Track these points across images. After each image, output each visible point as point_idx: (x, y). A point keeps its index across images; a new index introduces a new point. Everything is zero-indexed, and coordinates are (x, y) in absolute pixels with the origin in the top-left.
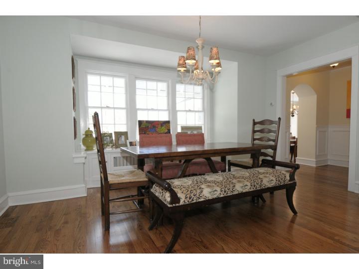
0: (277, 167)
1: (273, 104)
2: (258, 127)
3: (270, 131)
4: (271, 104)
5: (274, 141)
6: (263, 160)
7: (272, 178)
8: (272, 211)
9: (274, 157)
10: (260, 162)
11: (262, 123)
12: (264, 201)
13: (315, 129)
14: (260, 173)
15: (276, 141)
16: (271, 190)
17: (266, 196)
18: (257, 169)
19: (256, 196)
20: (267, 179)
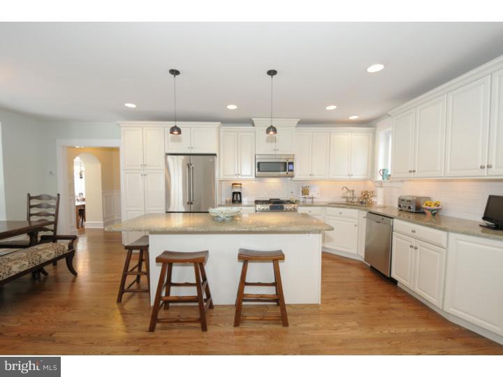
0: (59, 241)
1: (53, 173)
2: (33, 202)
3: (49, 206)
4: (51, 173)
5: (53, 215)
6: (42, 237)
7: (50, 252)
8: (57, 280)
9: (55, 231)
10: (39, 239)
11: (38, 198)
12: (46, 274)
13: (101, 195)
14: (38, 250)
15: (56, 215)
16: (54, 262)
17: (48, 268)
18: (35, 247)
19: (37, 271)
20: (46, 254)
